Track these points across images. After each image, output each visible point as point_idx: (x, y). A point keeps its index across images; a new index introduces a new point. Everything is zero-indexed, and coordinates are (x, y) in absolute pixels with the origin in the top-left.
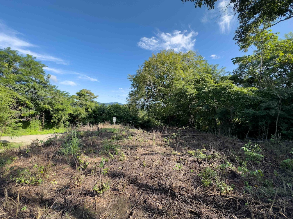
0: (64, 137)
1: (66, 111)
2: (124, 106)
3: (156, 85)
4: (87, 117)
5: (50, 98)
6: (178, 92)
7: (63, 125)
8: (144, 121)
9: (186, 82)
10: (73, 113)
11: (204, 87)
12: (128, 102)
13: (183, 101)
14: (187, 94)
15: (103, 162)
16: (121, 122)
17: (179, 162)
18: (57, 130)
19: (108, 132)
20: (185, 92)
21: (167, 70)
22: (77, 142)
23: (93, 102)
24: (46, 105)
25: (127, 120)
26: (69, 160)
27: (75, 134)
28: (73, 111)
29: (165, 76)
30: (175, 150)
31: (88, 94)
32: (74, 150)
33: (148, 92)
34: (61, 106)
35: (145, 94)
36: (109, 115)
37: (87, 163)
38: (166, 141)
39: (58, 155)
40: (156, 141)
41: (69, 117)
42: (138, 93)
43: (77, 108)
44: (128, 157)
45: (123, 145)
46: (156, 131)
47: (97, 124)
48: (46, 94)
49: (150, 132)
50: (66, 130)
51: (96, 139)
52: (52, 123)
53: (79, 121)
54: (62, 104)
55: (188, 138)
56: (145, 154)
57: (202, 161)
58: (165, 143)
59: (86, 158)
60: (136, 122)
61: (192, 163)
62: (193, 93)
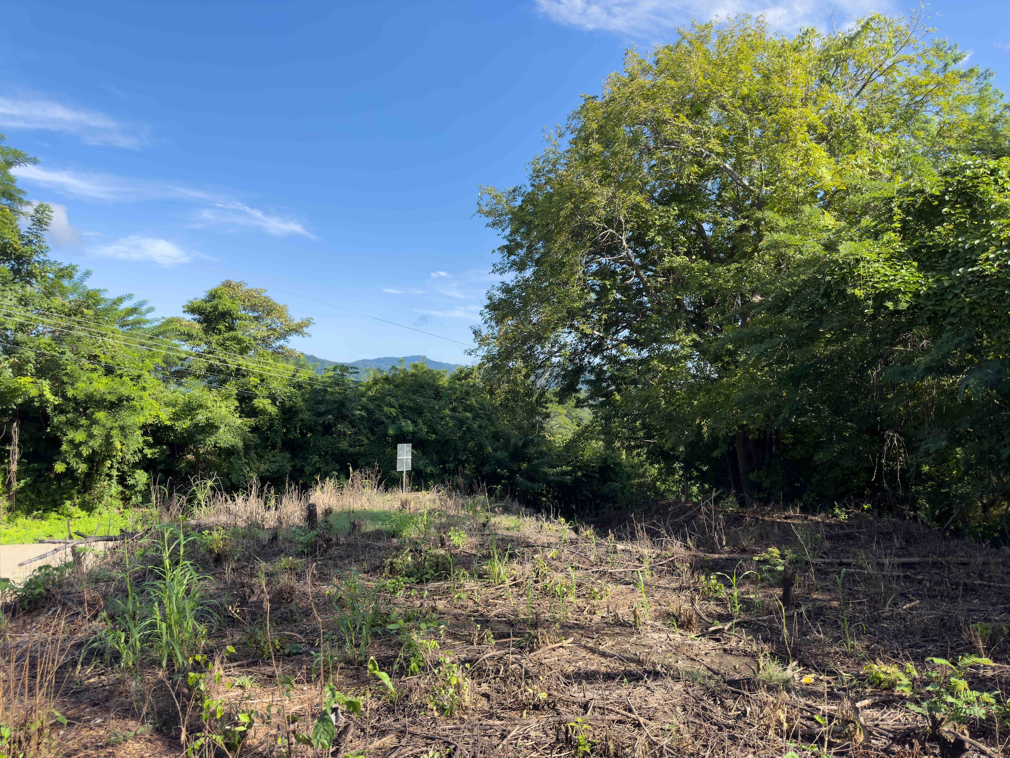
0: (119, 564)
1: (133, 409)
2: (463, 375)
3: (653, 248)
4: (247, 447)
5: (47, 339)
6: (794, 283)
7: (116, 489)
8: (580, 468)
9: (851, 216)
10: (168, 423)
11: (972, 249)
12: (483, 352)
13: (829, 342)
14: (859, 292)
15: (333, 717)
16: (445, 471)
17: (809, 737)
18: (83, 522)
19: (368, 535)
20: (843, 279)
21: (720, 150)
22: (188, 592)
23: (281, 354)
24: (28, 379)
25: (481, 459)
26: (143, 700)
27: (179, 544)
28: (171, 410)
29: (711, 185)
30: (781, 656)
31: (253, 308)
32: (172, 636)
33: (603, 292)
34: (104, 380)
35: (579, 304)
36: (373, 432)
37: (244, 718)
38: (723, 595)
39: (86, 662)
40: (657, 596)
41: (150, 446)
42: (544, 300)
43: (196, 390)
44: (485, 687)
45: (456, 616)
46: (653, 534)
47: (305, 489)
48: (29, 314)
49: (620, 539)
50: (130, 519)
51: (300, 576)
52: (60, 477)
53: (202, 468)
54: (109, 371)
55: (867, 579)
56: (590, 677)
57: (966, 737)
58: (713, 607)
59: (242, 687)
60: (532, 476)
61: (897, 748)
62: (895, 285)
